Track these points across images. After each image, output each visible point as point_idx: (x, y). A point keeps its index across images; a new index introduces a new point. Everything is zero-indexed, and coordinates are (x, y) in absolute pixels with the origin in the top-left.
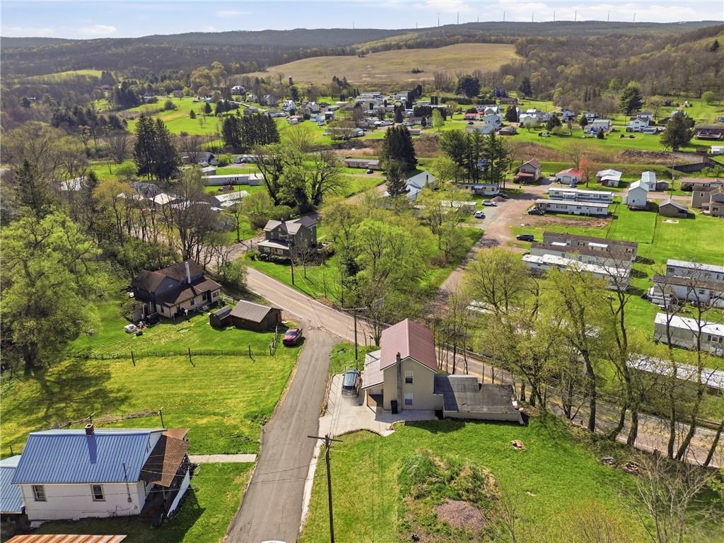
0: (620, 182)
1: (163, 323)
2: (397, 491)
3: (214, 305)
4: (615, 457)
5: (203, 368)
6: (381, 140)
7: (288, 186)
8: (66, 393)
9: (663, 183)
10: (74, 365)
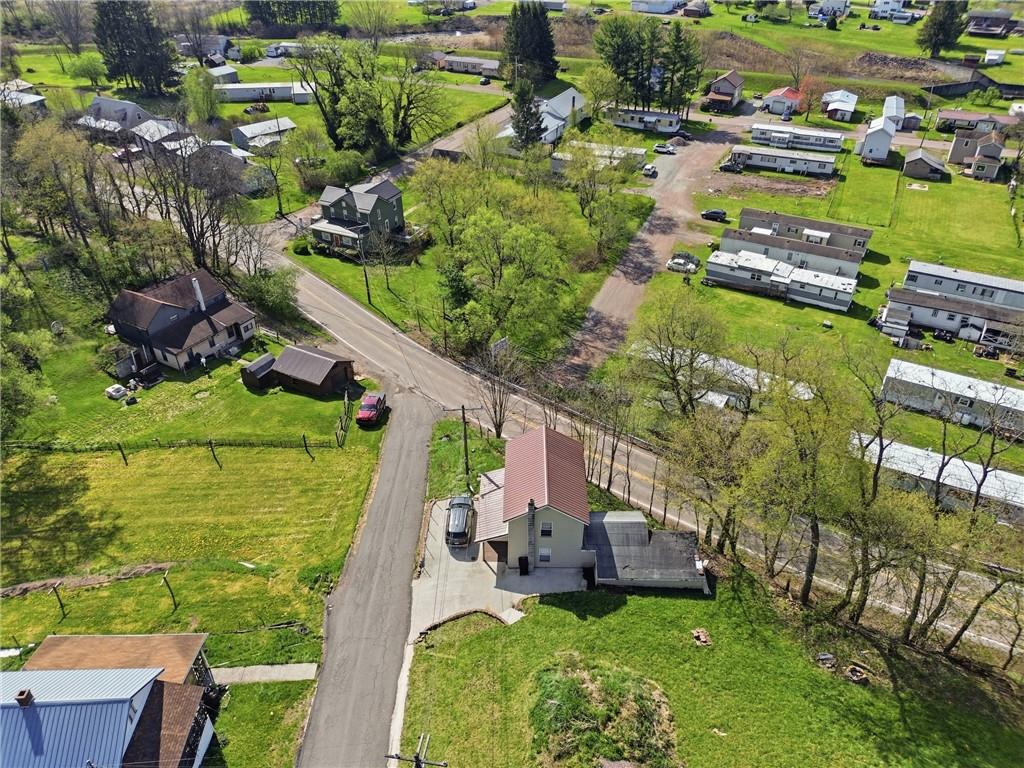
0: (855, 112)
1: (168, 380)
2: (528, 740)
3: (247, 346)
4: (835, 654)
5: (237, 472)
6: (503, 18)
7: (355, 115)
8: (22, 520)
9: (913, 118)
10: (29, 463)
